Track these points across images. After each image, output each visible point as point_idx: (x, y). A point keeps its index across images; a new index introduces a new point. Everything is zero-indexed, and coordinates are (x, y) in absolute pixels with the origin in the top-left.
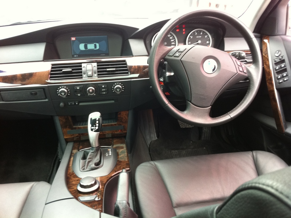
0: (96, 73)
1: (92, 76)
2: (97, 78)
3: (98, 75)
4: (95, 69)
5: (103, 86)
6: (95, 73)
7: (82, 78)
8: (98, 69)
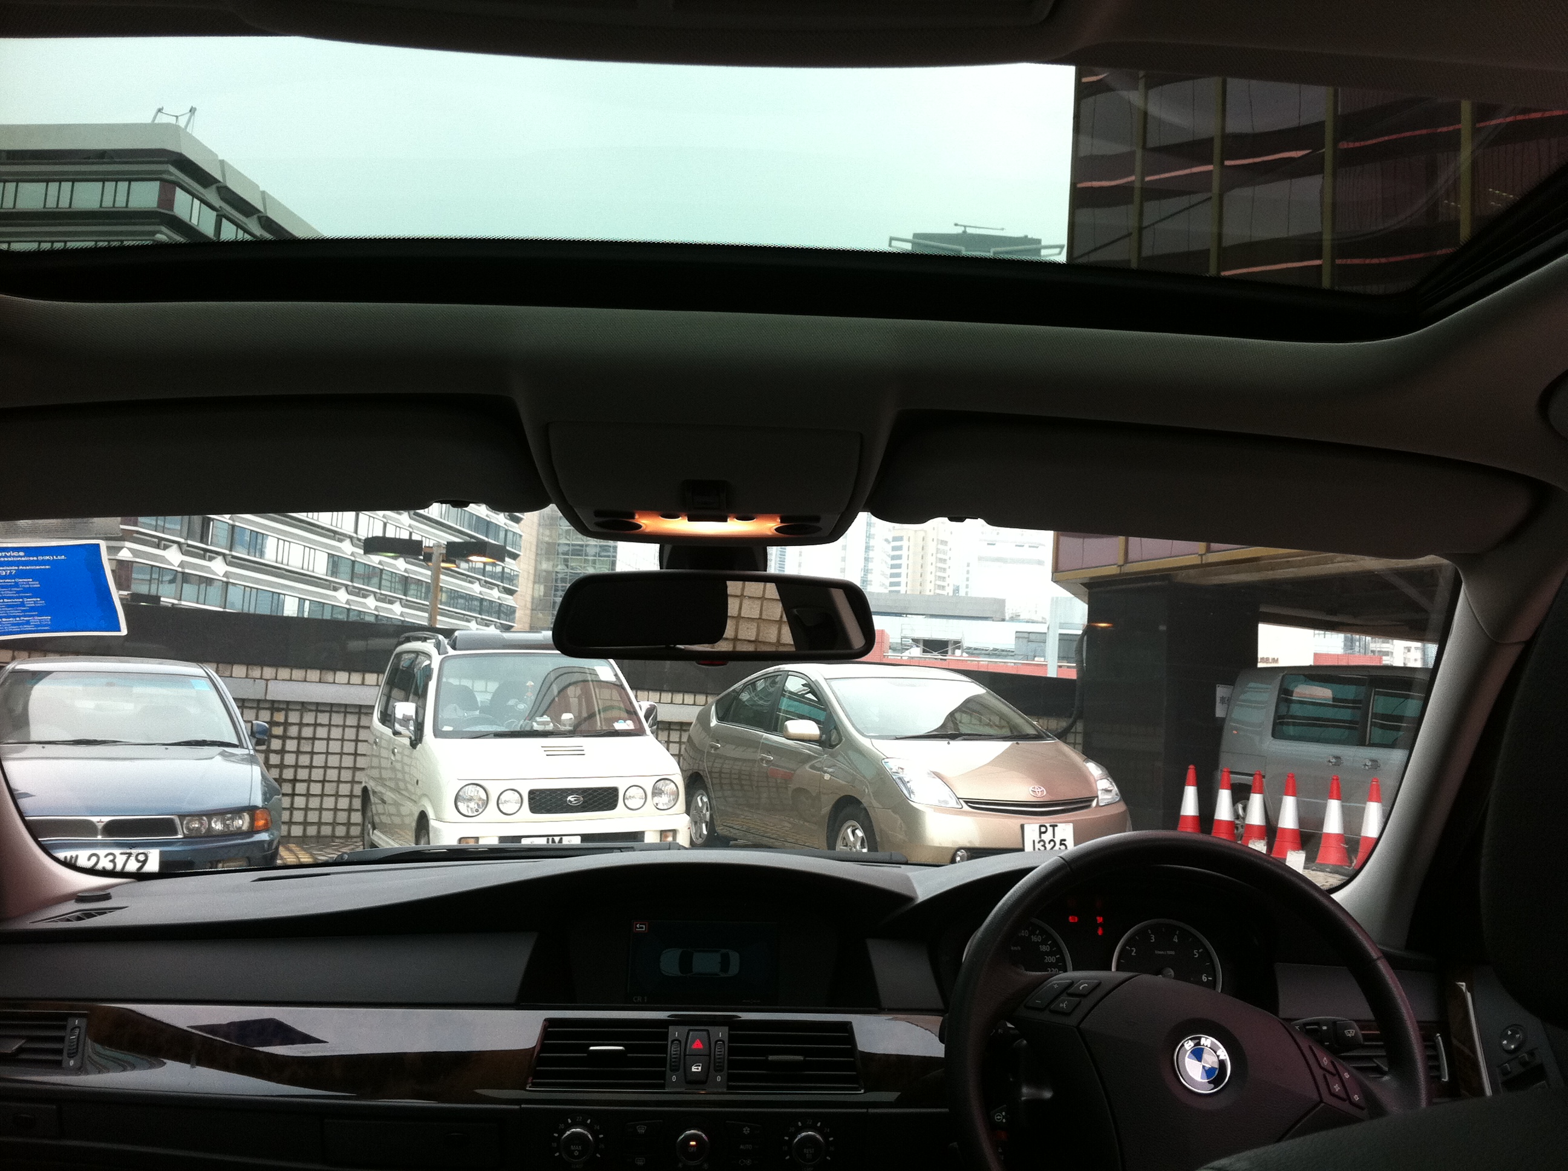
0: (721, 1071)
1: (704, 1082)
2: (725, 1090)
3: (731, 1078)
4: (721, 1051)
5: (746, 1131)
6: (718, 1069)
7: (663, 1086)
8: (732, 1051)
